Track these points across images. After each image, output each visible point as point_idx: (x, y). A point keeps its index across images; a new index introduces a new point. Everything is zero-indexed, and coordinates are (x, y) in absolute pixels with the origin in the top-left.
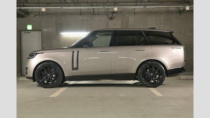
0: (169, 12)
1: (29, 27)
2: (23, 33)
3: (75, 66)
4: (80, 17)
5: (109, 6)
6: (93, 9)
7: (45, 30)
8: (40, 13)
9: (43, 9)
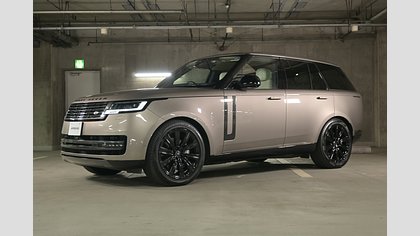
0: (323, 37)
1: (80, 64)
2: (67, 74)
3: (230, 132)
4: (168, 47)
5: (217, 24)
6: (190, 30)
7: (107, 69)
8: (98, 40)
9: (104, 31)
